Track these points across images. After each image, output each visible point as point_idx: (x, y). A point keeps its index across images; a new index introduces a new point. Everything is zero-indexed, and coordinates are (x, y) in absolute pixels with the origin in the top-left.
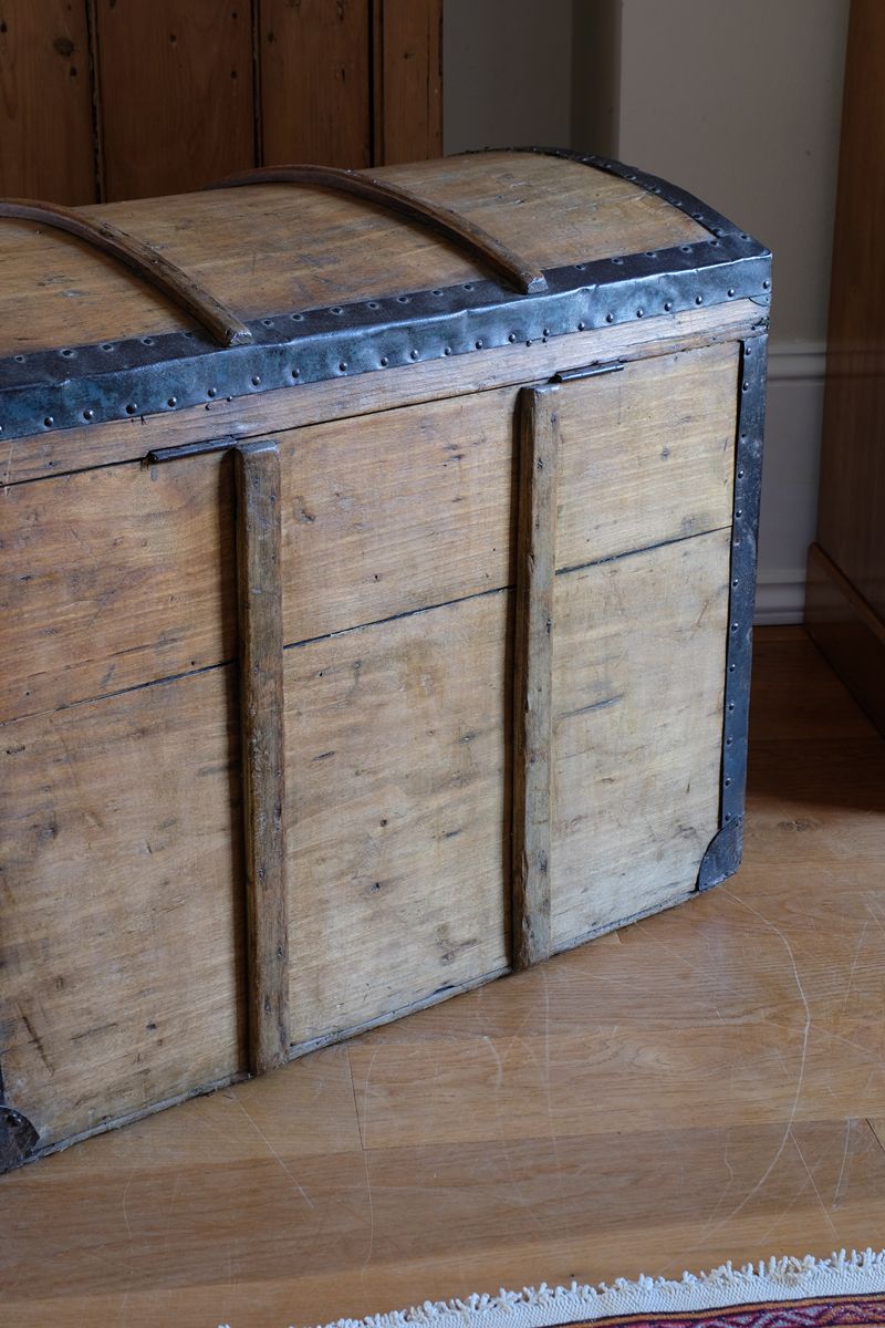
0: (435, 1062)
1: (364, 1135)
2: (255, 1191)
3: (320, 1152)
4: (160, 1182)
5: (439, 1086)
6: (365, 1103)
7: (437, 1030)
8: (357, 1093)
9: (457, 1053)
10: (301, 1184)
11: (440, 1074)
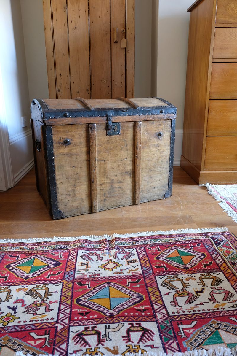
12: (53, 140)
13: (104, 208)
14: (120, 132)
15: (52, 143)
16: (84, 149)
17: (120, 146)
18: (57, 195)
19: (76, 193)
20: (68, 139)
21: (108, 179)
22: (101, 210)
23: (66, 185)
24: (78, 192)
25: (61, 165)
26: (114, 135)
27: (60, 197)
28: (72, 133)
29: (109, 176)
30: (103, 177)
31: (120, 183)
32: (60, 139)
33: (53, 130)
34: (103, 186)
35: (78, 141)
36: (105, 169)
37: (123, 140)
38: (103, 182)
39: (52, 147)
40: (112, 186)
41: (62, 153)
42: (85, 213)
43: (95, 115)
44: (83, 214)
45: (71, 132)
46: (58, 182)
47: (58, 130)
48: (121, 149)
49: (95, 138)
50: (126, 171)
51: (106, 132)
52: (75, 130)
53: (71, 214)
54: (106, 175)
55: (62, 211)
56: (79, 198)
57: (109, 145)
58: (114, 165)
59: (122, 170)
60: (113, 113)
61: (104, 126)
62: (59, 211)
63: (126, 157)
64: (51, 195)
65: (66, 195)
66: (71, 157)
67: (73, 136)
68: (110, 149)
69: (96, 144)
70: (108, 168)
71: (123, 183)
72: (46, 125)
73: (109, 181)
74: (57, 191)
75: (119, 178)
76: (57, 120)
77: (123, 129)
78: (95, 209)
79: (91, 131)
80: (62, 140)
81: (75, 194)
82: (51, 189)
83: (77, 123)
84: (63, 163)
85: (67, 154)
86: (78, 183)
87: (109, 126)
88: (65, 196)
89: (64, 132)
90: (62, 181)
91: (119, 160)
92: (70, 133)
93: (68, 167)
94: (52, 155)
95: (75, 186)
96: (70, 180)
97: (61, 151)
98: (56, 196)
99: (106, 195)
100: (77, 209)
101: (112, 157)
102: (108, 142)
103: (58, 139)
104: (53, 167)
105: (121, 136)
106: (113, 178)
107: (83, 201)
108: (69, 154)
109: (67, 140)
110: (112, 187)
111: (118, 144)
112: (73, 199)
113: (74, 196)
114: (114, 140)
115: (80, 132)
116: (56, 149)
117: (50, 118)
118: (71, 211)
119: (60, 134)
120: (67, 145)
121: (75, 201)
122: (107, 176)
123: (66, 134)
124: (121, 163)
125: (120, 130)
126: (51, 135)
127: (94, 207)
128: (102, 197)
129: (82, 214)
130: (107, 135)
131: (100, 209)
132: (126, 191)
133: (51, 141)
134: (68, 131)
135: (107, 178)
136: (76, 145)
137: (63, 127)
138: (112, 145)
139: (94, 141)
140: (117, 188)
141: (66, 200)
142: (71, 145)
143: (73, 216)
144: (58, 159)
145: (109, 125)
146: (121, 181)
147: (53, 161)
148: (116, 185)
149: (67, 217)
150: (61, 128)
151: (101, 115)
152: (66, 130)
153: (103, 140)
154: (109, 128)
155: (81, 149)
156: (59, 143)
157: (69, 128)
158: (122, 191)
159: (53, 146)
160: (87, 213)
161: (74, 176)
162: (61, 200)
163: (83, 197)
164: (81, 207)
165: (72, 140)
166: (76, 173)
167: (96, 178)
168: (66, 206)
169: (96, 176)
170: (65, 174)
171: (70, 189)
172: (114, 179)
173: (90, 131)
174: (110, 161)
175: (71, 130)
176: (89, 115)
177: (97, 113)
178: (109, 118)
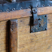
14: (47, 27)
17: (47, 45)
37: (51, 37)
43: (17, 9)
48: (48, 48)
57: (33, 45)
60: (39, 3)
69: (17, 46)
77: (51, 23)
87: (34, 21)
102: (32, 41)
111: (44, 43)
125: (48, 24)
145: (34, 19)
154: (34, 23)
176: (9, 9)
177: (19, 5)
178: (34, 10)
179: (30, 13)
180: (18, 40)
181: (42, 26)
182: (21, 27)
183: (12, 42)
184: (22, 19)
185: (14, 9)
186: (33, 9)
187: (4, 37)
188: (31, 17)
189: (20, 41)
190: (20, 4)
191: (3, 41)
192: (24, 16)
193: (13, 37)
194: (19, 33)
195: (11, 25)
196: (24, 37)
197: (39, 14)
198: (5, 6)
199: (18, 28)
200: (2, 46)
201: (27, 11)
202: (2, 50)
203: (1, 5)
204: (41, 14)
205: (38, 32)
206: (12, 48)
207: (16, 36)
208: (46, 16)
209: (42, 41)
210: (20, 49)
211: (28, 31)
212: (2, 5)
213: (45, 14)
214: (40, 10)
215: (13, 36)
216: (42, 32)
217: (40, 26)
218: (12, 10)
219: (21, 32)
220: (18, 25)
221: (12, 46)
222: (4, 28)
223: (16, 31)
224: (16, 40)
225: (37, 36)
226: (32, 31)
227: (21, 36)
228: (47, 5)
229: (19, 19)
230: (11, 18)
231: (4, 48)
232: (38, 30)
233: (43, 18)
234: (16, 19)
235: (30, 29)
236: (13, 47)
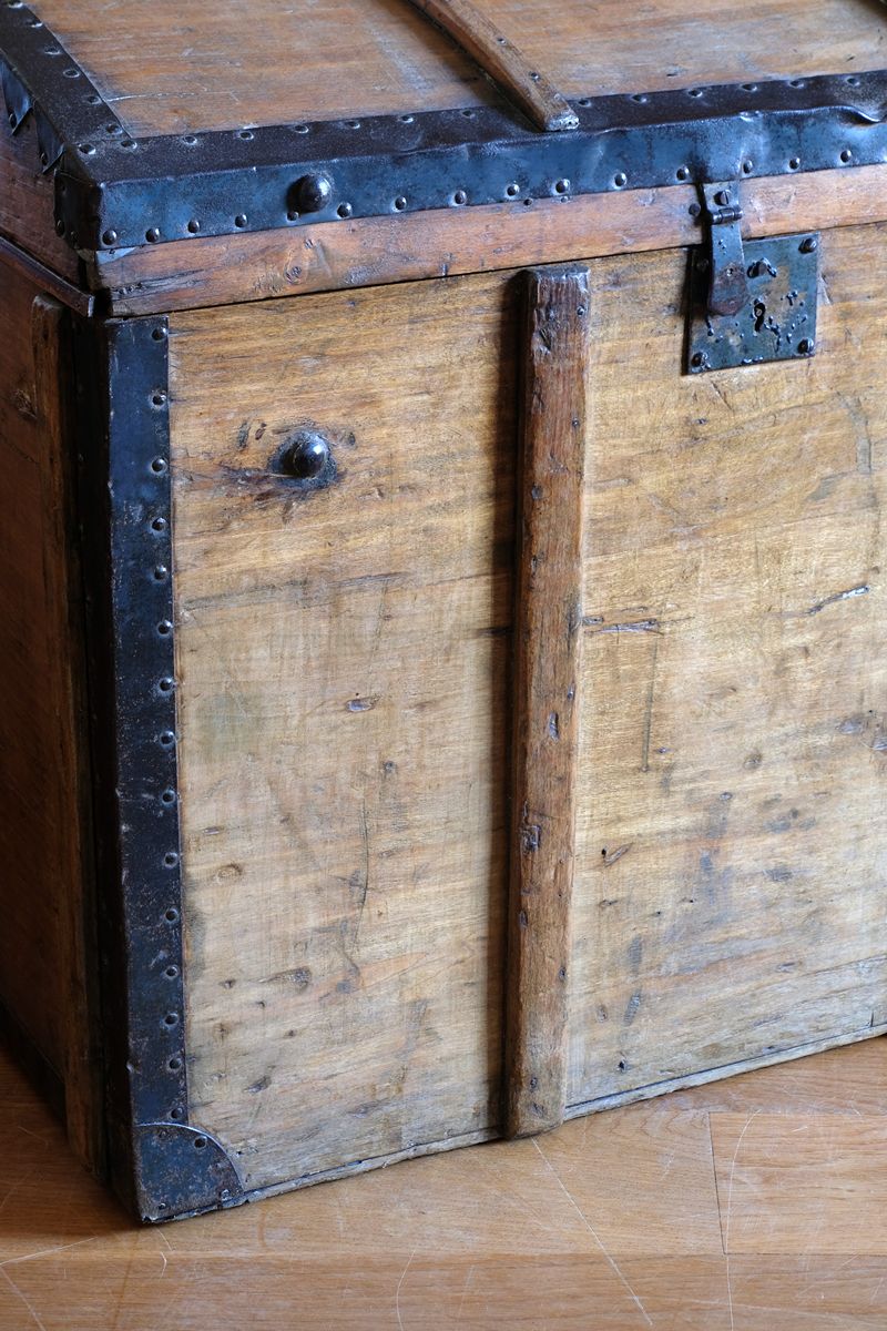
0: (828, 1143)
1: (727, 1235)
2: (574, 1297)
3: (666, 1252)
4: (447, 1274)
5: (834, 1175)
6: (728, 1188)
7: (833, 1099)
8: (718, 1176)
9: (860, 1133)
10: (638, 1293)
11: (836, 1159)
12: (177, 454)
13: (628, 1079)
14: (812, 327)
15: (164, 488)
16: (470, 523)
17: (811, 471)
18: (187, 985)
19: (364, 953)
20: (314, 429)
21: (679, 798)
22: (596, 1106)
23: (275, 886)
24: (391, 946)
25: (235, 693)
26: (755, 363)
27: (212, 1011)
28: (361, 372)
29: (690, 772)
30: (629, 781)
31: (786, 827)
32: (243, 443)
33: (179, 355)
34: (626, 868)
35: (409, 442)
36: (650, 700)
37: (842, 412)
38: (625, 830)
39: (157, 526)
40: (706, 864)
41: (251, 571)
42: (435, 1146)
43: (585, 183)
44: (423, 1149)
45: (345, 359)
46: (199, 863)
47: (228, 347)
48: (816, 497)
49: (581, 413)
50: (854, 708)
51: (680, 336)
52: (385, 344)
53: (307, 1160)
54: (664, 759)
55: (222, 1139)
56: (394, 1000)
57: (703, 469)
58: (741, 657)
59: (814, 705)
60: (762, 140)
61: (666, 278)
62: (199, 1143)
63: (856, 573)
64: (131, 993)
65: (275, 978)
66: (335, 608)
67: (367, 400)
68: (714, 505)
69: (580, 473)
70: (677, 690)
71: (812, 823)
72: (118, 309)
73: (685, 821)
74: (187, 954)
75: (781, 778)
76: (221, 249)
77: (845, 298)
78: (541, 1096)
79: (547, 343)
80: (254, 445)
81: (356, 969)
82: (133, 930)
83: (413, 268)
84: (253, 677)
85: (293, 583)
86: (390, 854)
87: (717, 281)
88: (255, 994)
89: (281, 366)
90: (239, 848)
91: (791, 606)
92: (331, 374)
93: (303, 705)
94: (159, 600)
95: (359, 887)
96: (311, 834)
97: (250, 557)
98: (173, 1001)
99: (646, 959)
100: (366, 1109)
101: (722, 576)
102: (693, 435)
103: (221, 442)
104: (165, 714)
105: (822, 365)
106: (727, 785)
107: (429, 1032)
108: (322, 587)
109: (308, 446)
110: (707, 877)
111: (787, 452)
112: (336, 1012)
113: (343, 987)
114: (755, 407)
115: (432, 359)
116: (202, 542)
117: (150, 237)
118: (312, 1132)
119: (238, 389)
120: (303, 496)
121: (352, 1039)
122: (670, 768)
123: (297, 381)
124: (808, 638)
125: (820, 310)
126: (157, 401)
127: (533, 1085)
128: (606, 981)
129: (411, 1153)
130: (689, 363)
131: (587, 1093)
132: (843, 903)
133: (157, 467)
134: (320, 356)
135: (668, 794)
136: (388, 486)
137: (270, 317)
138: (731, 459)
139: (569, 441)
140: (753, 875)
141: (272, 1030)
142: (336, 495)
143: (333, 1175)
144: (215, 632)
145: (718, 267)
146: (795, 814)
147: (160, 656)
148: (745, 855)
149: (267, 1193)
150: (252, 333)
151: (644, 176)
152: (303, 347)
153: (643, 420)
154: (718, 295)
155: (434, 521)
156: (233, 481)
157: (334, 327)
158: (798, 902)
159: (168, 515)
160: (460, 1141)
161: (358, 793)
162: (224, 1030)
163: (428, 993)
164: (407, 1090)
165: (352, 440)
166: (373, 758)
167: (567, 799)
168: (262, 1084)
169: (565, 780)
170: (273, 783)
171: (313, 921)
172: (729, 795)
173: (537, 345)
174: (701, 620)
175: (343, 348)
176: (523, 182)
177: (599, 151)
178: (718, 198)
179: (688, 219)
180: (591, 428)
181: (779, 322)
182: (615, 329)
183: (539, 443)
184: (620, 265)
185: (560, 189)
186: (710, 190)
187: (479, 403)
188: (691, 247)
189: (599, 438)
190: (609, 148)
191: (470, 428)
192: (638, 237)
193: (550, 401)
194: (593, 373)
195: (535, 305)
196: (636, 401)
197: (757, 228)
198: (498, 157)
199: (592, 333)
200: (461, 471)
201: (661, 206)
202: (461, 501)
203: (463, 147)
204: (772, 228)
205: (744, 364)
206: (539, 489)
207: (575, 392)
208: (805, 247)
209: (773, 436)
210: (601, 498)
211: (664, 359)
212: (473, 150)
213: (803, 225)
214: (767, 194)
215: (554, 391)
216: (774, 366)
217: (760, 320)
218: (548, 196)
219: (612, 361)
220: (594, 310)
221: (542, 468)
222: (480, 330)
223: (570, 356)
224: (576, 424)
225: (737, 399)
226: (697, 362)
227: (612, 396)
228: (816, 157)
229: (599, 266)
230: (540, 252)
231: (482, 489)
232: (746, 350)
233: (782, 259)
234: (577, 263)
235: (679, 347)
236: (551, 480)
